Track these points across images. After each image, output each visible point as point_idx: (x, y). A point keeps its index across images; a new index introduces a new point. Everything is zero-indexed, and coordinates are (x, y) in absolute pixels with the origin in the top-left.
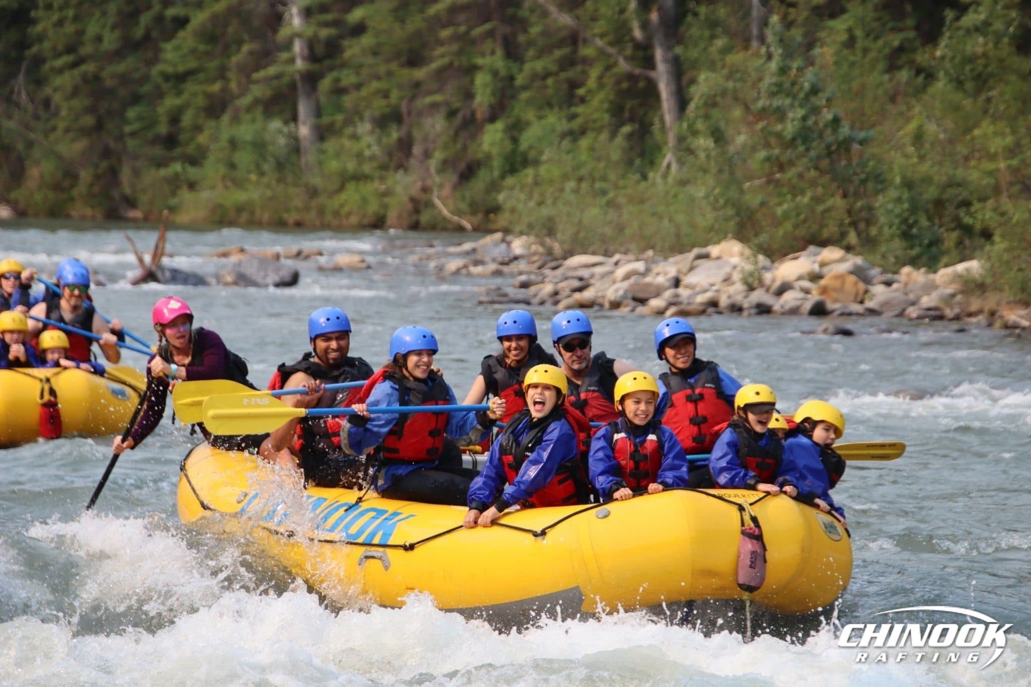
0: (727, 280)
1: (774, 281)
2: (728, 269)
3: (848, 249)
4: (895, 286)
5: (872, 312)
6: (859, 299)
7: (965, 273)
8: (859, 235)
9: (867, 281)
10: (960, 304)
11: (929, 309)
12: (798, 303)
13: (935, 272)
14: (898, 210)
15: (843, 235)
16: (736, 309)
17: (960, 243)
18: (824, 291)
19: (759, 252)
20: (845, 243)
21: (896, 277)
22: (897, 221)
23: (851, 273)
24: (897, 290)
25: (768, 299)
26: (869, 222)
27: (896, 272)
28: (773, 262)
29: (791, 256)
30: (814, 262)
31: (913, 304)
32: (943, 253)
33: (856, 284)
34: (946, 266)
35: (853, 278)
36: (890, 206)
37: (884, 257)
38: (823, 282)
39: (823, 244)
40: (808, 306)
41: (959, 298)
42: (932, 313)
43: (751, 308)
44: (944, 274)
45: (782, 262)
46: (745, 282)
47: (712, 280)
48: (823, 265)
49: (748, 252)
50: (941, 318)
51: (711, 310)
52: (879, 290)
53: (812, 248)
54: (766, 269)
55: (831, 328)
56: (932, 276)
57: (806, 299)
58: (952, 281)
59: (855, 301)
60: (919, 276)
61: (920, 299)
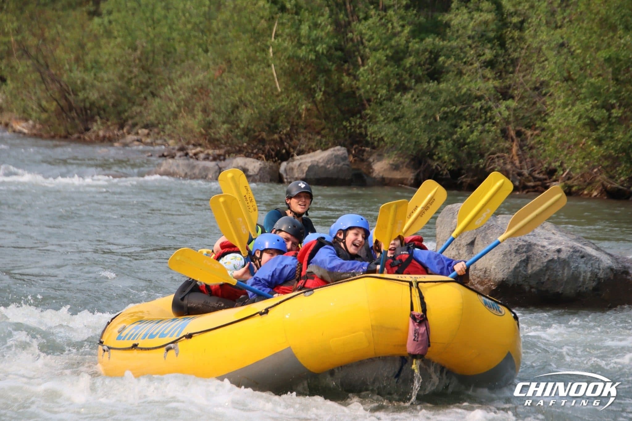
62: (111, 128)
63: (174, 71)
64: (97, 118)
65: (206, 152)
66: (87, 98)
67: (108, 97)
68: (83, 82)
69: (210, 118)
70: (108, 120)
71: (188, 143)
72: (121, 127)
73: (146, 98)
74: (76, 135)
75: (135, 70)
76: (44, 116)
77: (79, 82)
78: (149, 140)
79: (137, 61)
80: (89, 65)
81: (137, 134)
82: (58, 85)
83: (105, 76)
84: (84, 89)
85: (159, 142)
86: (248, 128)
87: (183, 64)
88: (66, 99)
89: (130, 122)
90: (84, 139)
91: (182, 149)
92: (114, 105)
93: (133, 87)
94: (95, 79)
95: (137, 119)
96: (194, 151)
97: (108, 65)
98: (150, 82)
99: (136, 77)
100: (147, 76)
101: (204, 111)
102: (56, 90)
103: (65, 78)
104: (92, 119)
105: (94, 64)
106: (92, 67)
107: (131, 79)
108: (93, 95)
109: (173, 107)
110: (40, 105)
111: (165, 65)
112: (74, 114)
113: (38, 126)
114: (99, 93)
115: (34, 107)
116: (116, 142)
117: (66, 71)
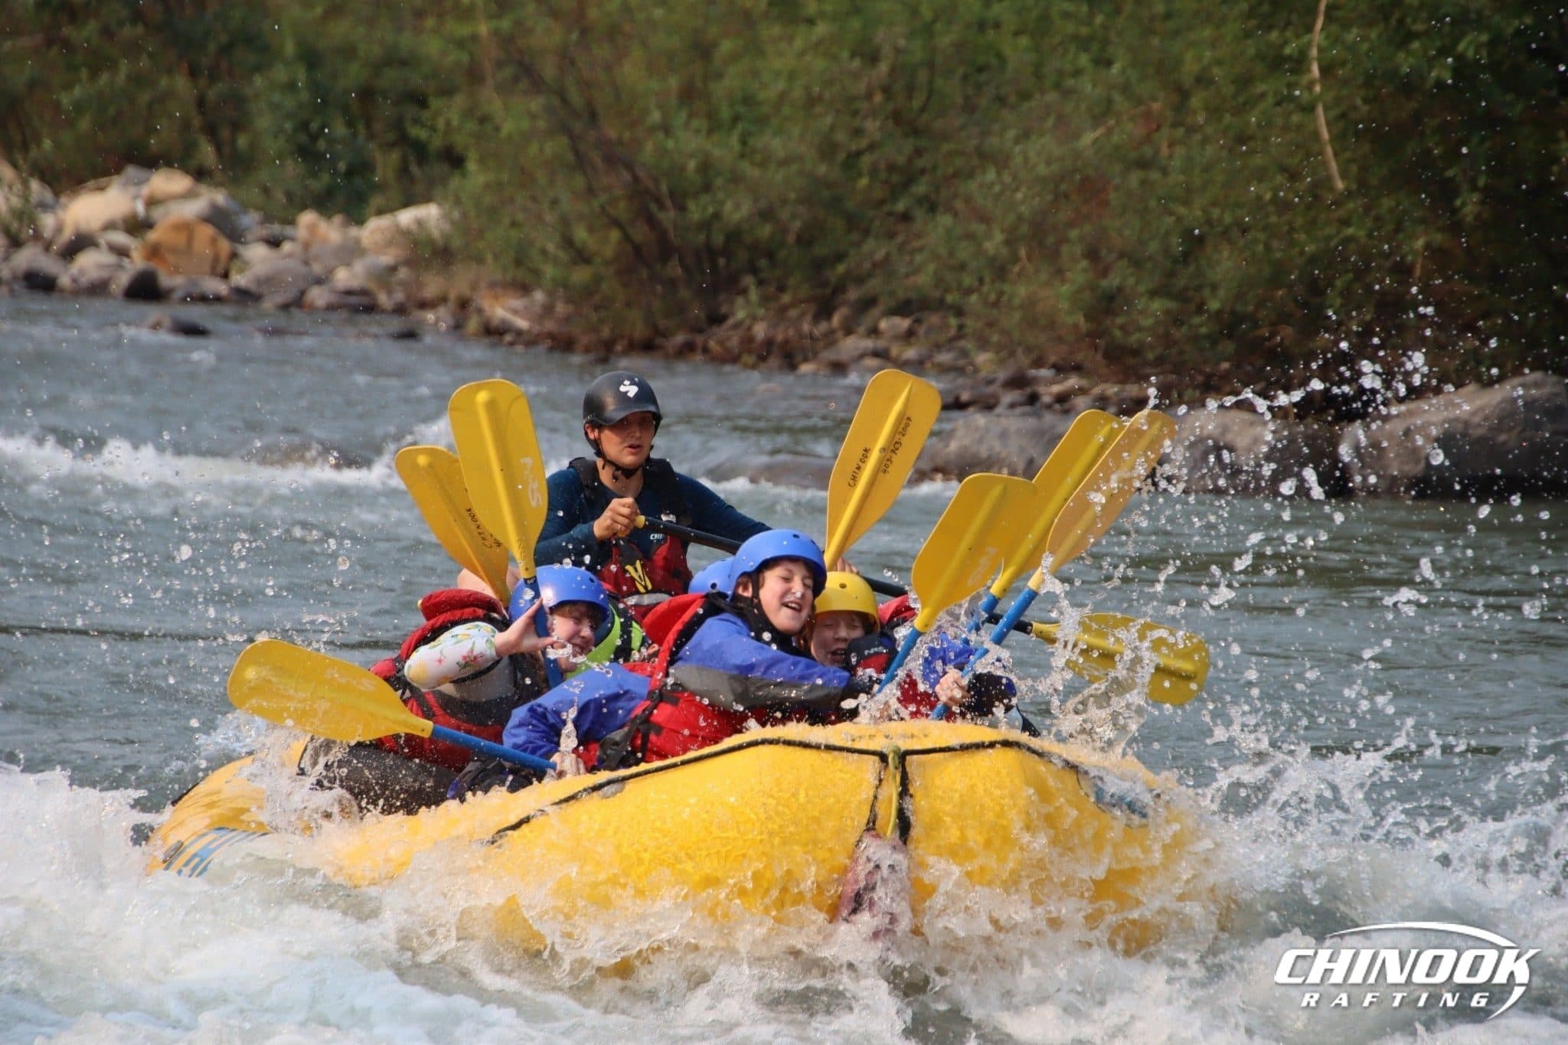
1: (59, 230)
3: (200, 175)
4: (287, 247)
5: (245, 296)
6: (220, 269)
7: (414, 227)
8: (219, 149)
9: (236, 236)
10: (403, 284)
11: (349, 293)
12: (104, 274)
13: (360, 222)
14: (289, 103)
15: (189, 148)
17: (404, 171)
18: (154, 252)
19: (31, 176)
20: (194, 163)
21: (289, 230)
22: (288, 126)
23: (206, 220)
24: (290, 255)
25: (48, 265)
26: (237, 127)
27: (291, 222)
28: (57, 194)
29: (92, 184)
30: (135, 197)
31: (319, 281)
32: (373, 189)
33: (213, 242)
34: (380, 212)
35: (208, 231)
36: (276, 97)
37: (266, 191)
38: (152, 236)
39: (151, 162)
40: (124, 279)
41: (403, 273)
42: (354, 300)
43: (15, 278)
44: (374, 229)
45: (75, 194)
48: (152, 202)
49: (11, 175)
50: (371, 308)
52: (257, 254)
53: (131, 171)
54: (44, 206)
55: (167, 322)
56: (354, 231)
57: (120, 267)
58: (390, 243)
59: (213, 273)
60: (330, 231)
61: (331, 272)
62: (793, 313)
63: (996, 127)
64: (749, 280)
65: (1097, 390)
66: (716, 216)
67: (784, 214)
68: (706, 166)
69: (1112, 281)
70: (782, 289)
71: (1039, 363)
72: (824, 311)
73: (906, 217)
74: (680, 338)
75: (872, 126)
76: (580, 275)
77: (692, 165)
78: (911, 353)
79: (878, 98)
80: (725, 113)
81: (874, 332)
82: (626, 176)
83: (776, 145)
84: (707, 188)
85: (945, 357)
86: (1233, 313)
87: (1025, 106)
88: (651, 221)
89: (853, 294)
90: (706, 350)
91: (1017, 382)
92: (805, 240)
93: (864, 182)
94: (742, 156)
95: (874, 285)
96: (1056, 389)
97: (786, 110)
98: (921, 162)
99: (872, 147)
100: (908, 145)
101: (1092, 255)
102: (618, 192)
103: (647, 153)
104: (731, 285)
105: (741, 109)
106: (736, 119)
107: (859, 154)
108: (737, 206)
109: (995, 243)
110: (568, 242)
111: (969, 108)
112: (674, 269)
113: (561, 308)
114: (756, 200)
115: (551, 247)
116: (806, 360)
117: (652, 129)
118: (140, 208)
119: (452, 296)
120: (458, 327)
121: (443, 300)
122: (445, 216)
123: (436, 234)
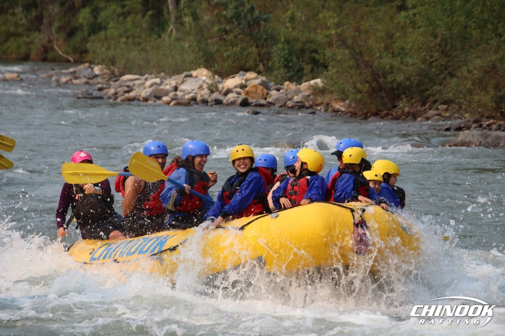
0: (201, 88)
1: (223, 88)
2: (201, 83)
3: (259, 73)
4: (281, 91)
5: (270, 104)
6: (264, 97)
7: (314, 85)
8: (264, 66)
9: (268, 88)
10: (311, 100)
11: (298, 102)
12: (235, 99)
13: (300, 84)
14: (282, 54)
15: (257, 66)
16: (205, 102)
17: (312, 71)
18: (247, 93)
19: (215, 74)
20: (257, 70)
21: (282, 86)
22: (282, 60)
23: (260, 84)
24: (282, 93)
25: (220, 97)
26: (268, 60)
27: (282, 84)
28: (223, 79)
29: (231, 76)
30: (243, 79)
31: (290, 100)
32: (304, 75)
33: (262, 90)
34: (306, 81)
35: (261, 87)
36: (279, 52)
37: (276, 77)
38: (247, 89)
39: (247, 70)
40: (240, 100)
42: (299, 104)
43: (212, 101)
44: (304, 86)
45: (227, 79)
46: (209, 88)
47: (193, 88)
48: (247, 80)
49: (210, 74)
50: (303, 107)
51: (192, 102)
52: (274, 93)
53: (241, 72)
54: (219, 82)
55: (251, 111)
56: (299, 86)
57: (239, 97)
58: (308, 89)
59: (262, 98)
60: (293, 86)
61: (293, 97)
62: (415, 105)
63: (470, 54)
64: (403, 96)
65: (498, 123)
66: (395, 80)
67: (412, 78)
68: (391, 67)
69: (502, 93)
70: (412, 98)
71: (482, 116)
72: (424, 104)
73: (445, 78)
74: (385, 112)
75: (436, 55)
76: (359, 96)
77: (388, 67)
78: (447, 115)
79: (438, 47)
80: (397, 53)
81: (437, 109)
82: (371, 70)
83: (410, 61)
84: (392, 72)
85: (456, 115)
87: (478, 48)
88: (377, 81)
89: (431, 99)
90: (392, 115)
91: (476, 121)
92: (418, 85)
93: (434, 69)
94: (401, 63)
95: (437, 96)
96: (487, 123)
97: (413, 51)
98: (450, 64)
99: (436, 60)
100: (446, 59)
101: (496, 87)
102: (368, 74)
103: (376, 64)
104: (398, 98)
105: (401, 51)
106: (399, 54)
107: (432, 62)
108: (400, 77)
109: (469, 85)
110: (355, 88)
111: (462, 49)
112: (383, 94)
113: (353, 105)
114: (405, 75)
115: (351, 89)
116: (419, 117)
117: (377, 58)
118: (244, 82)
119: (324, 103)
120: (326, 111)
121: (322, 103)
122: (323, 82)
123: (320, 86)
